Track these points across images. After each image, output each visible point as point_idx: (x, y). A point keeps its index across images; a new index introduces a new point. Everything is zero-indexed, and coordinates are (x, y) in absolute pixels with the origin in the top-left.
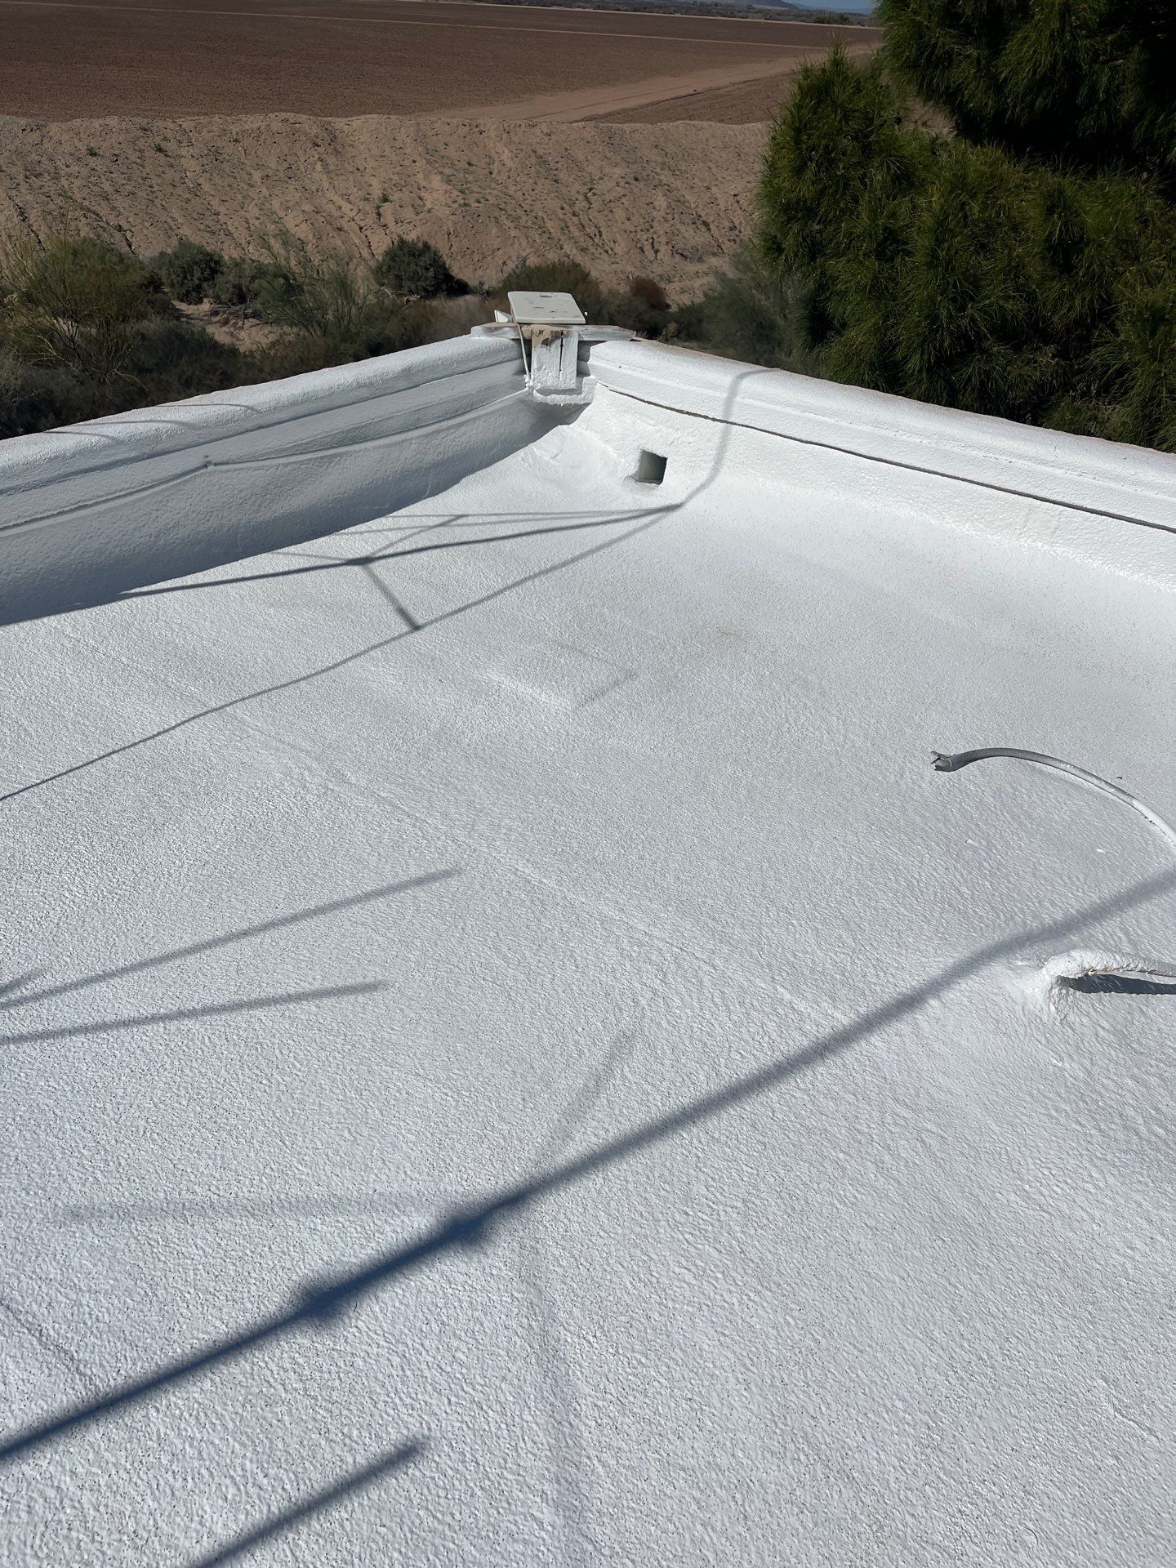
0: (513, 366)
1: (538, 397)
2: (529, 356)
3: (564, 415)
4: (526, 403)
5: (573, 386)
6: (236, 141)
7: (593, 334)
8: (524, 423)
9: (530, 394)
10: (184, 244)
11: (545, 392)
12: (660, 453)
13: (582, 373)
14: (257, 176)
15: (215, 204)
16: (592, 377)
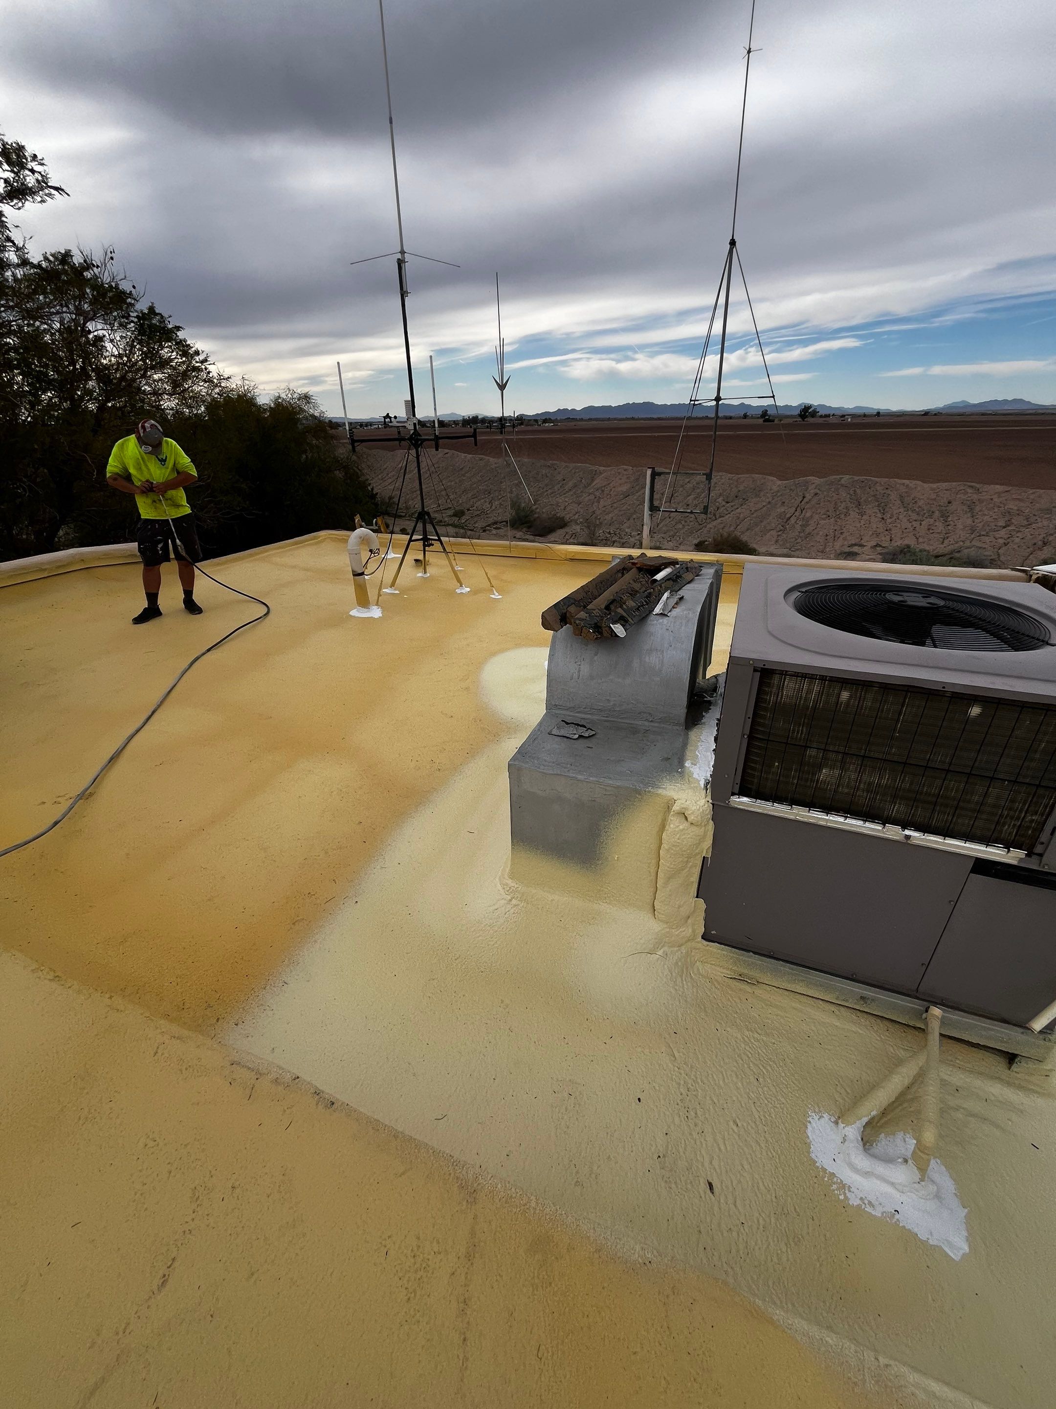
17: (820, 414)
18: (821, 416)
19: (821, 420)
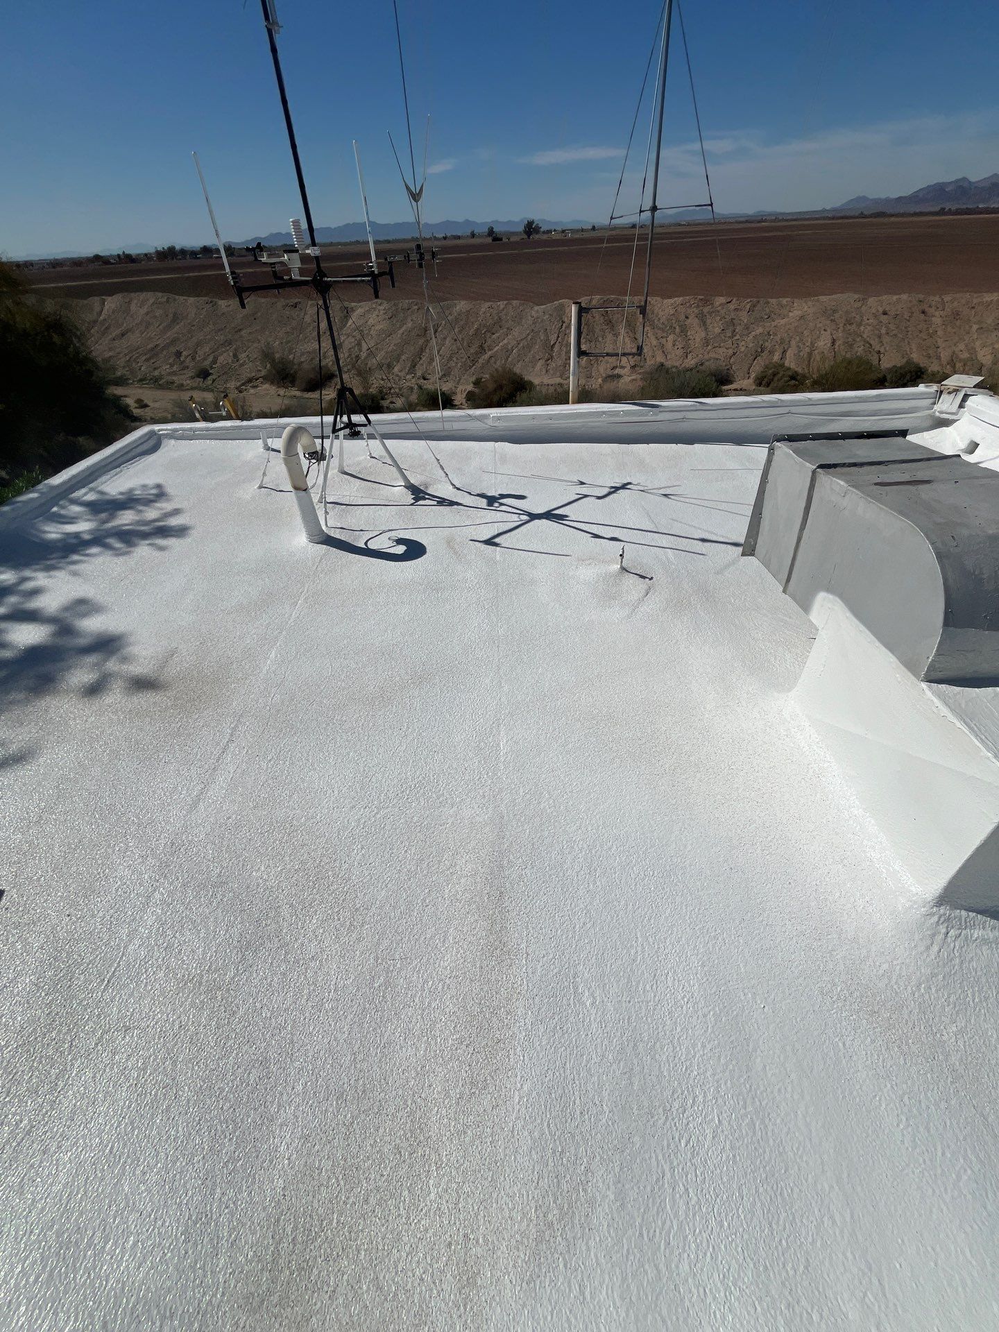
0: (932, 401)
1: (937, 414)
2: (939, 398)
3: (945, 423)
4: (932, 417)
5: (954, 412)
6: (973, 308)
7: (973, 392)
8: (928, 423)
9: (934, 412)
10: (909, 362)
11: (941, 412)
12: (978, 442)
13: (961, 406)
14: (975, 327)
15: (940, 342)
16: (966, 409)
17: (542, 230)
18: (544, 232)
19: (545, 237)
